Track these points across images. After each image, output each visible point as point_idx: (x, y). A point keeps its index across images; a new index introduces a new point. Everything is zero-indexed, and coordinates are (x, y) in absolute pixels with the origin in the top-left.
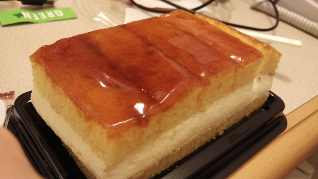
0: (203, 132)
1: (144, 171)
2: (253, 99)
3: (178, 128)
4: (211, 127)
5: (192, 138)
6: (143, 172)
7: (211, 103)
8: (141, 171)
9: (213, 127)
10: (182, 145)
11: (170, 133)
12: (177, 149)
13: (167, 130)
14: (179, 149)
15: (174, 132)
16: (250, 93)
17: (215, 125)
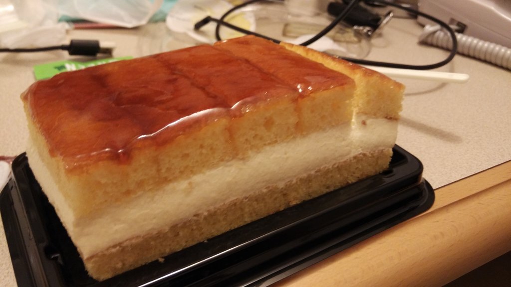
0: (252, 193)
1: (143, 237)
2: (352, 155)
3: (197, 178)
4: (266, 188)
5: (231, 200)
6: (140, 240)
7: (258, 149)
8: (138, 237)
9: (271, 188)
10: (212, 208)
11: (183, 185)
12: (202, 213)
13: (175, 179)
14: (206, 214)
15: (190, 183)
16: (343, 143)
17: (275, 185)
